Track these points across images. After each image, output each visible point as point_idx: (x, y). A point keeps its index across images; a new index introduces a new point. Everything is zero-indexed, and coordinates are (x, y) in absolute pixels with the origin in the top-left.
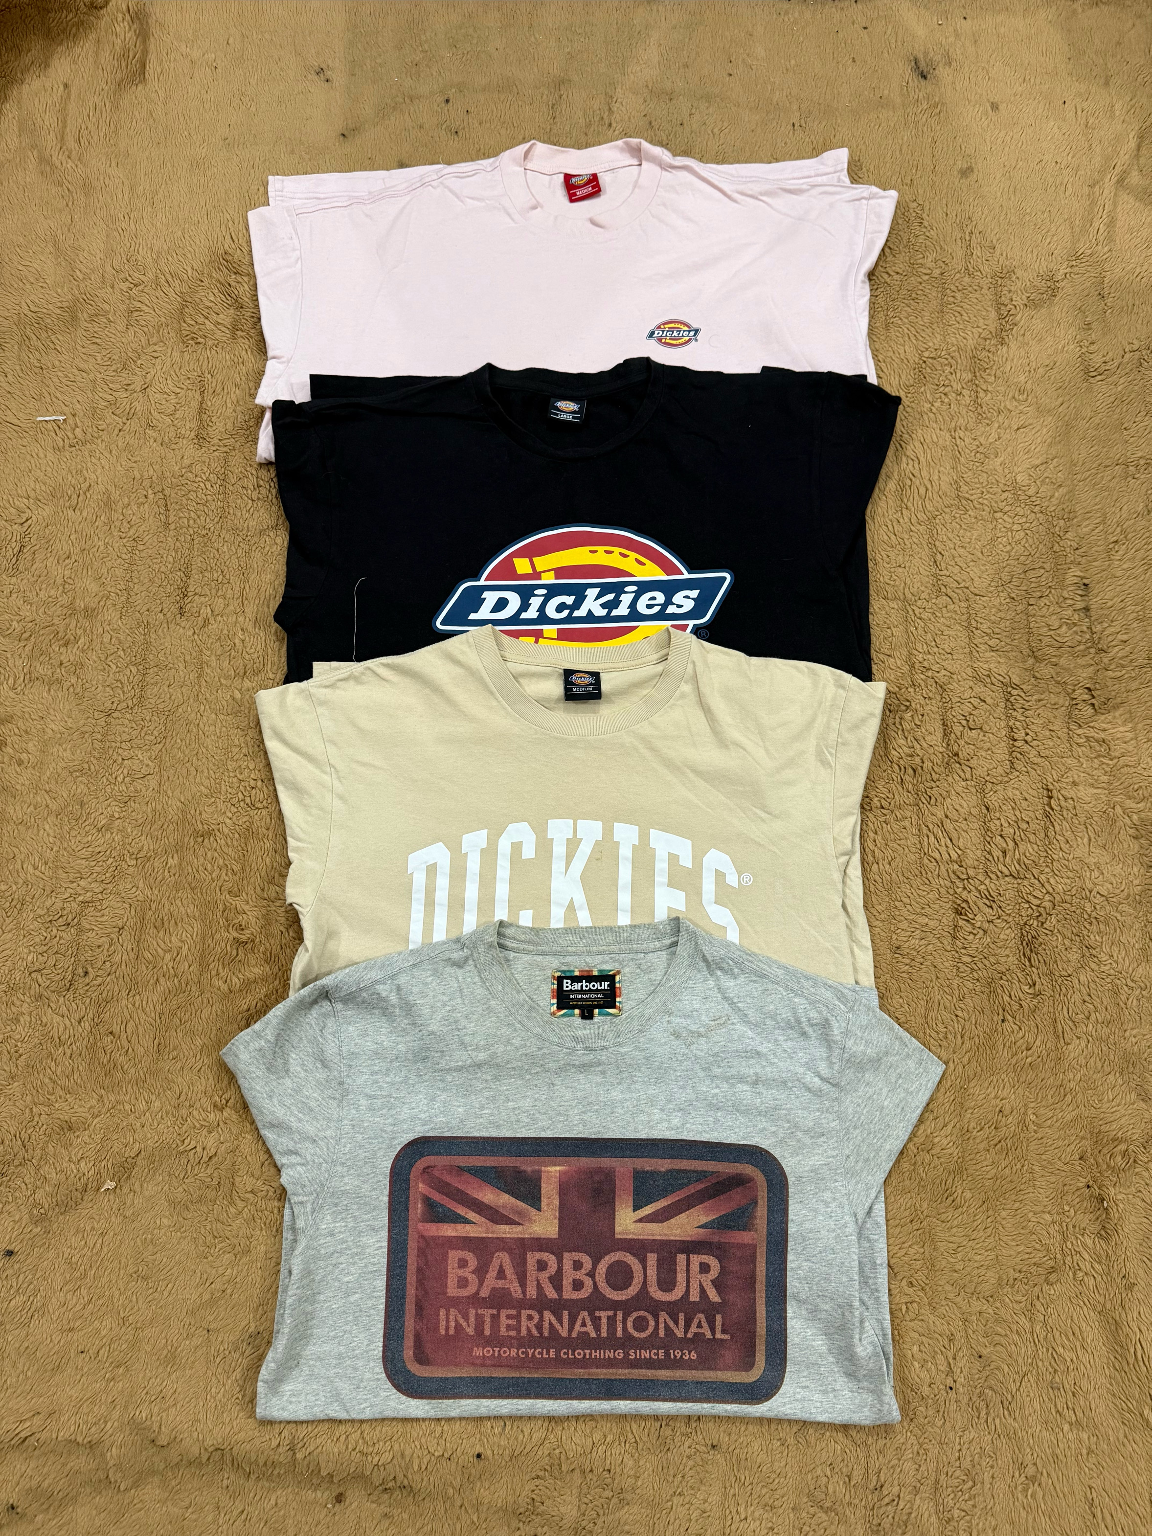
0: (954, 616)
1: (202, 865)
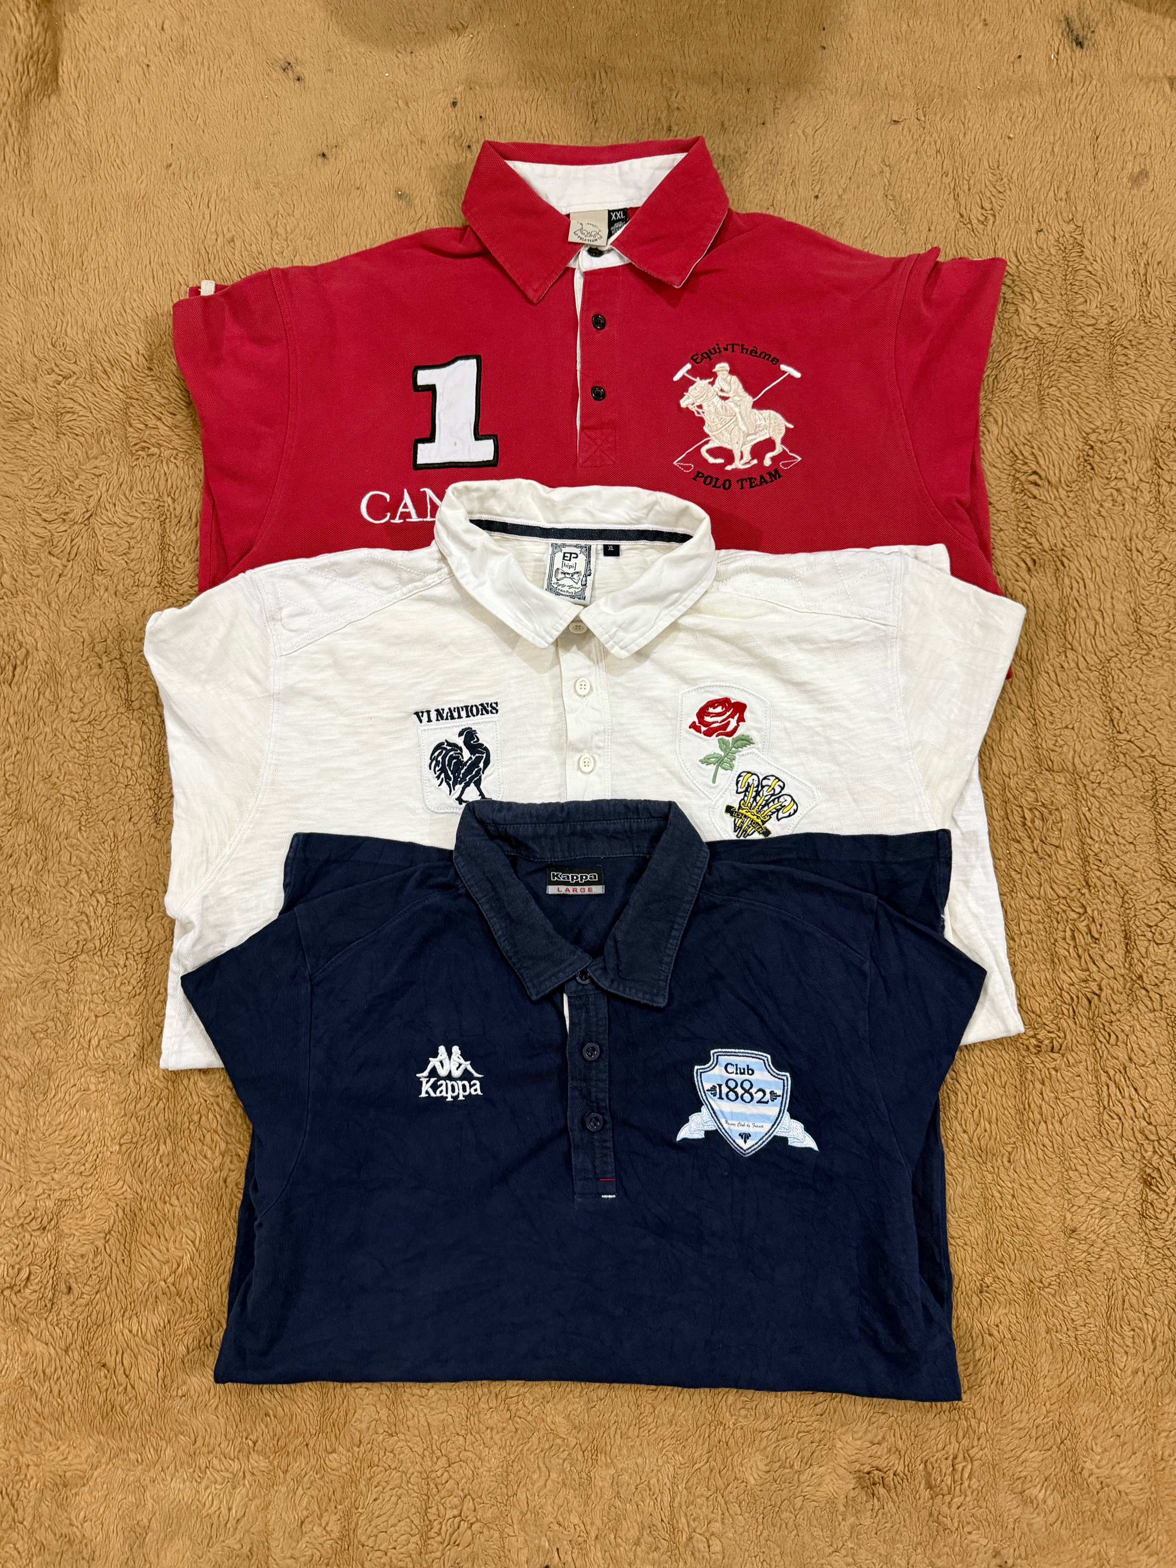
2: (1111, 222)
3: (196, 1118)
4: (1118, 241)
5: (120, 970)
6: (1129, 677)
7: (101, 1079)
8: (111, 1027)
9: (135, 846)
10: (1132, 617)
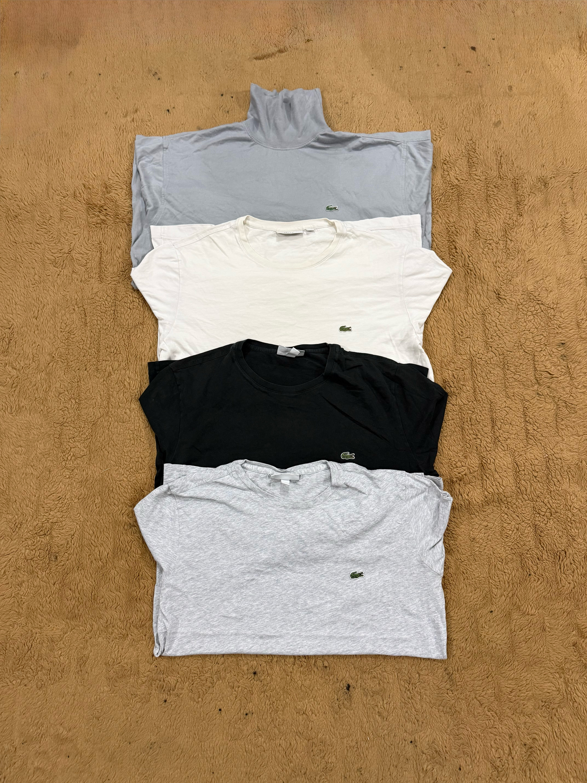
2: (487, 141)
4: (489, 148)
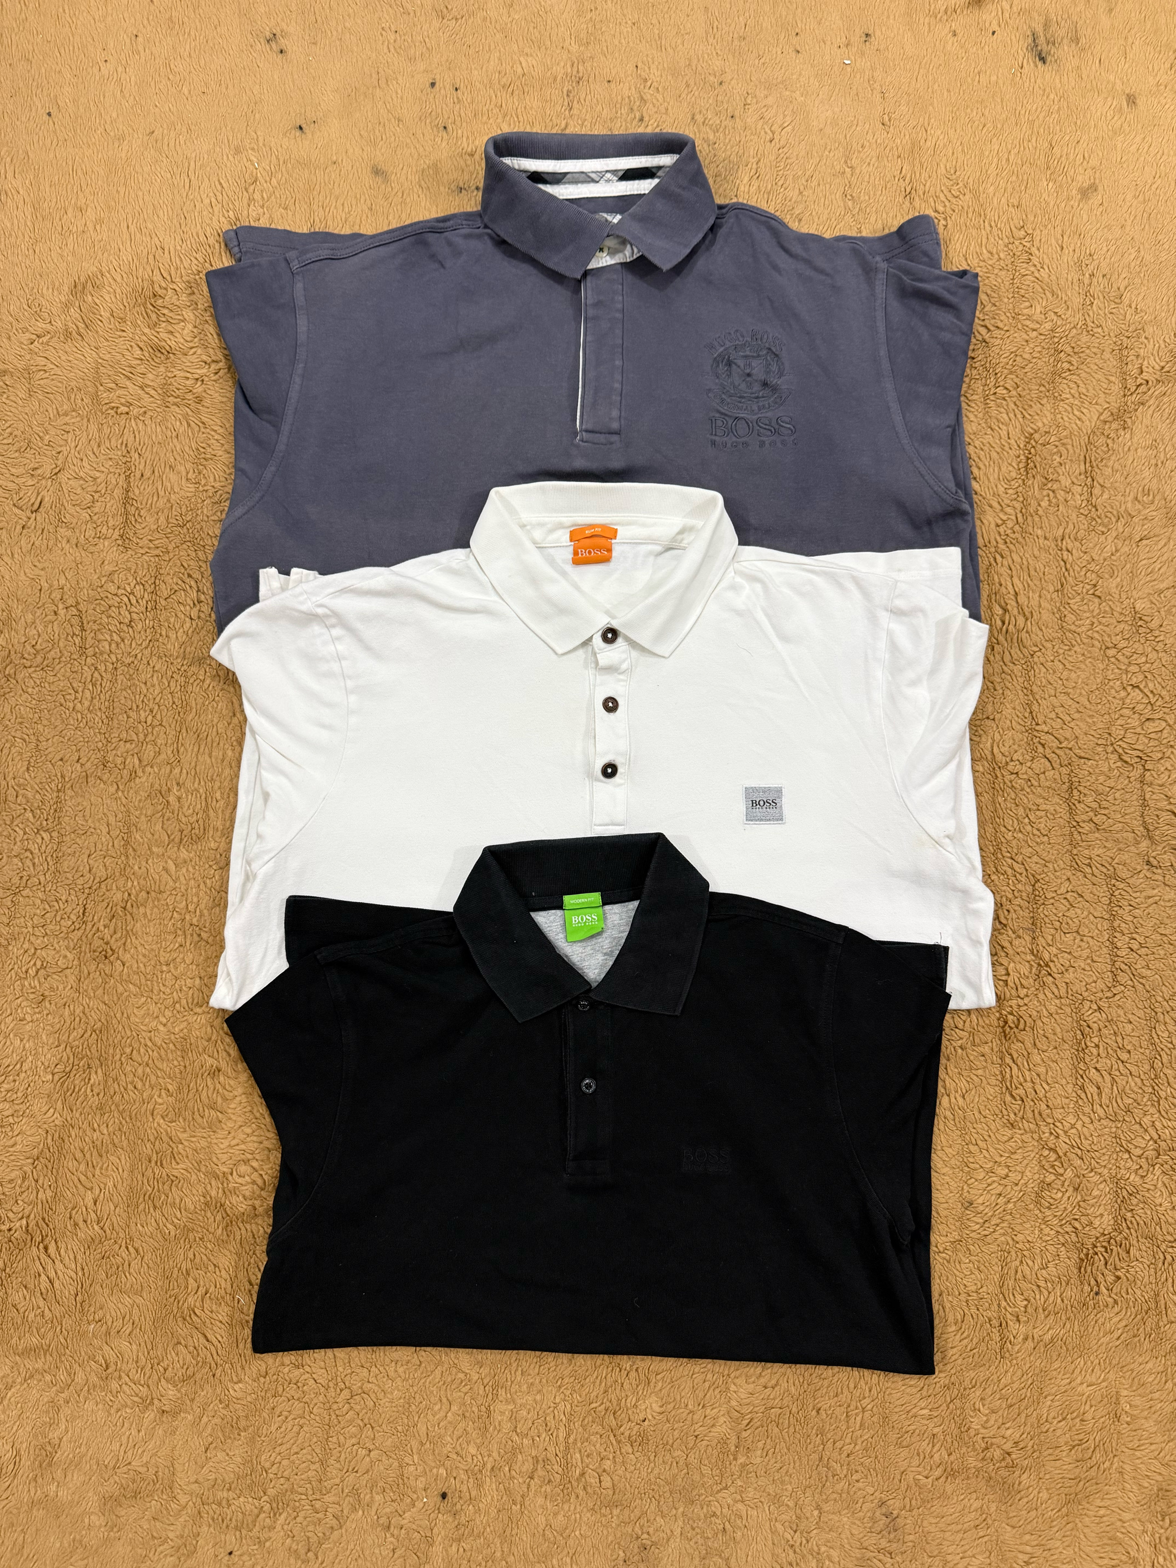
0: (1053, 785)
1: (132, 1083)
3: (128, 1050)
5: (61, 905)
6: (1051, 671)
7: (37, 1010)
8: (49, 959)
9: (81, 788)
10: (1057, 616)
